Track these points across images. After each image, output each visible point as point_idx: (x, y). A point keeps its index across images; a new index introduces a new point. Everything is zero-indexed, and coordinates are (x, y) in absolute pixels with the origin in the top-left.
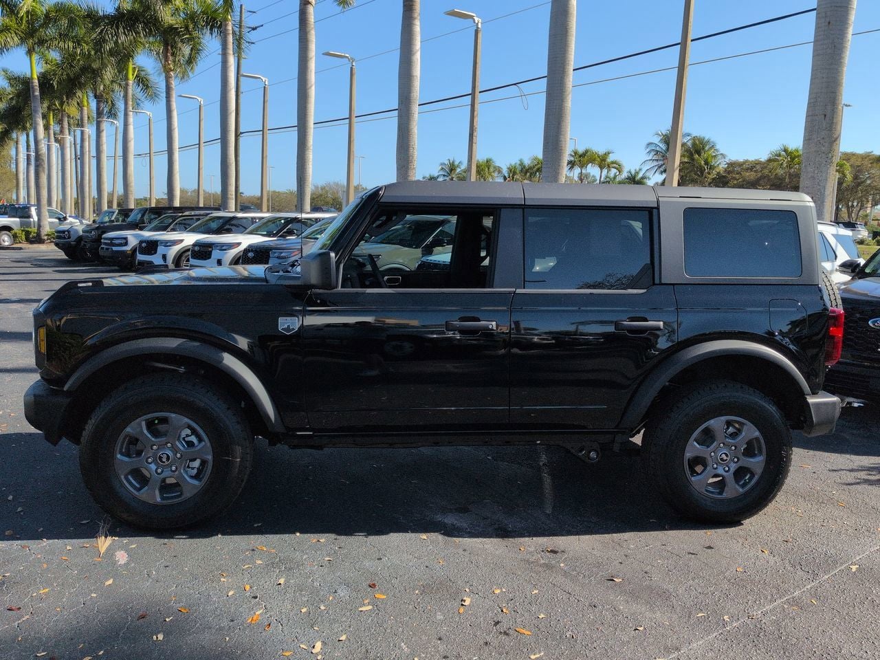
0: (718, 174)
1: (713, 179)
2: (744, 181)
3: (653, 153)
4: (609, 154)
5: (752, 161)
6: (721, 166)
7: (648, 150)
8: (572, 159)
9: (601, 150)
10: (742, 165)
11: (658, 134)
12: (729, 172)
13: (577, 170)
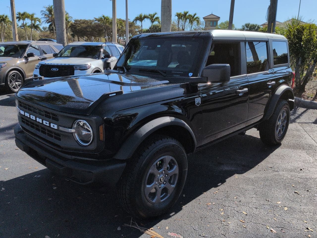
0: (72, 24)
1: (70, 26)
2: (82, 27)
3: (44, 15)
4: (34, 14)
5: (83, 20)
6: (72, 21)
7: (42, 13)
8: (18, 16)
9: (30, 13)
10: (80, 21)
11: (45, 7)
12: (76, 24)
13: (21, 21)
